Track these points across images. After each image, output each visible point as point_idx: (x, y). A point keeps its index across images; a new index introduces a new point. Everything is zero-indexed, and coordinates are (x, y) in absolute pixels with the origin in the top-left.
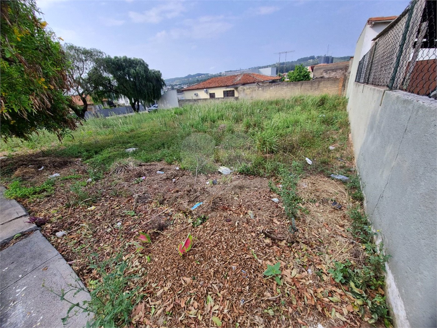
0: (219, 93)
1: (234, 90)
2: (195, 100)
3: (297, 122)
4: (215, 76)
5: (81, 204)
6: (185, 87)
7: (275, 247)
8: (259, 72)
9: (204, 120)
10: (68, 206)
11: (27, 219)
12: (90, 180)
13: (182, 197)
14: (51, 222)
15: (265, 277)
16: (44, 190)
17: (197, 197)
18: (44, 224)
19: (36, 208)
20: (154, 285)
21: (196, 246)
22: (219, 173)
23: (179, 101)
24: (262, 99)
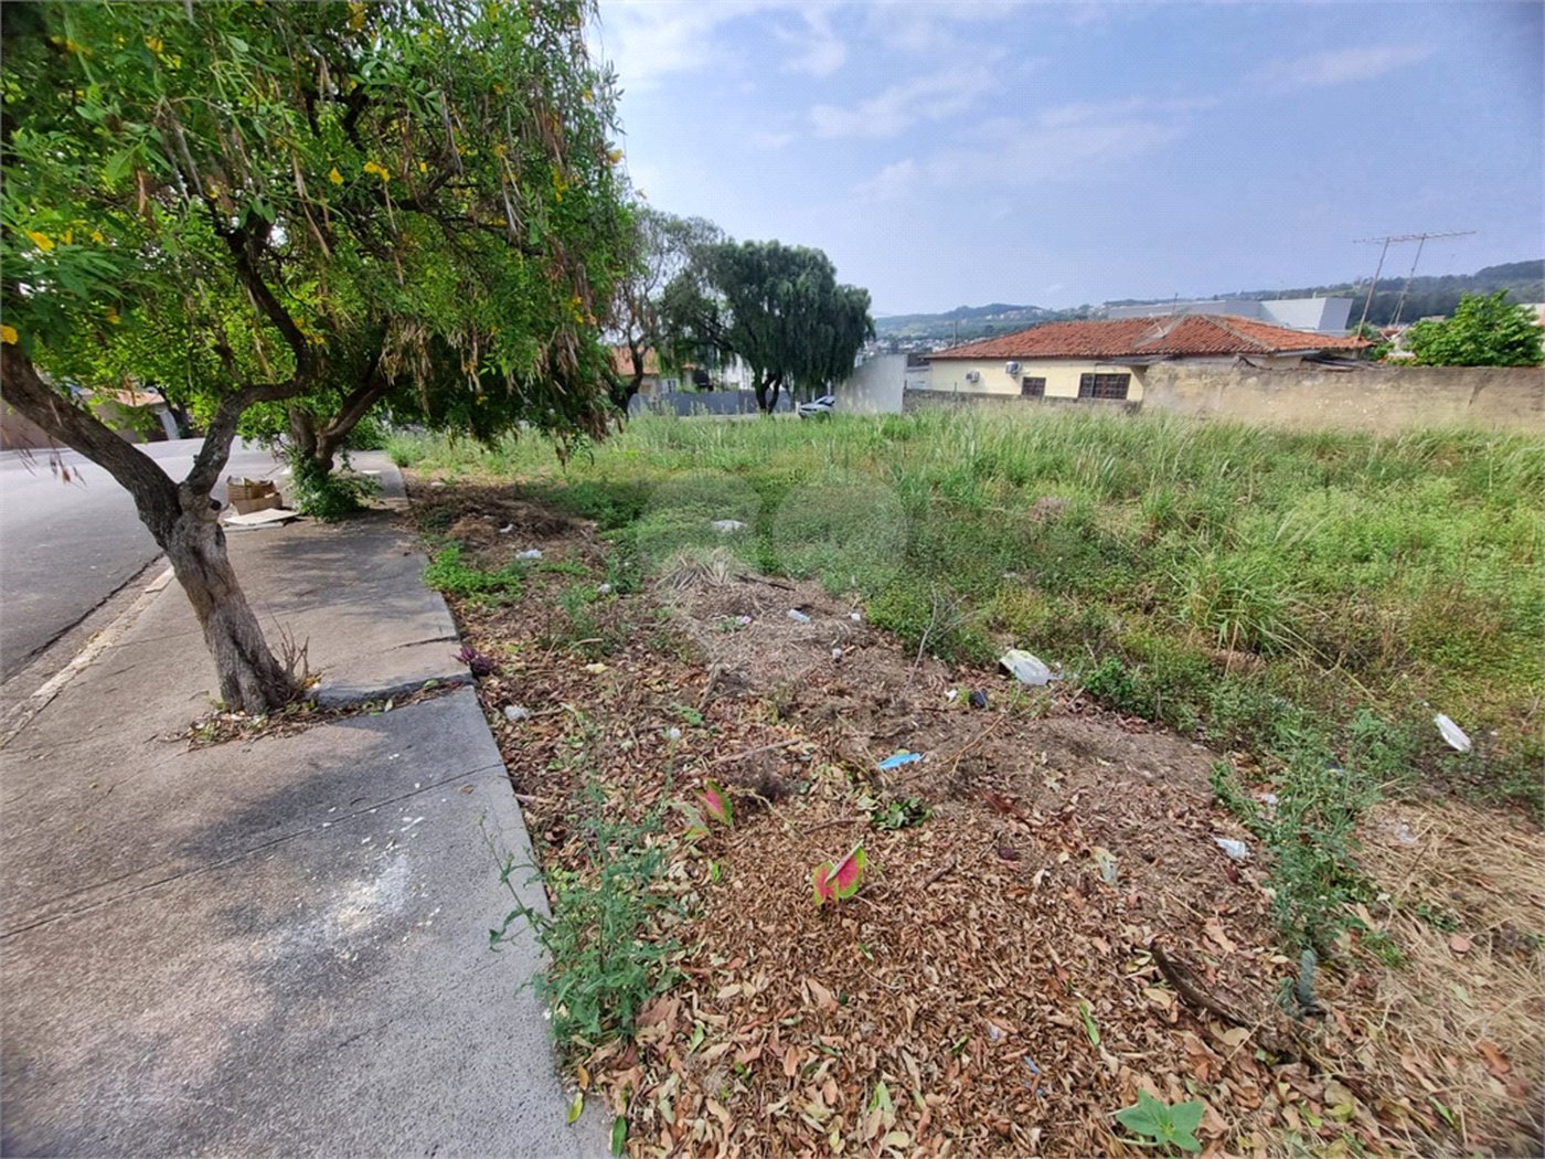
0: (1063, 380)
1: (1129, 375)
2: (963, 397)
3: (1417, 545)
4: (1060, 318)
5: (575, 649)
6: (938, 348)
7: (1189, 1035)
8: (1260, 312)
9: (984, 468)
10: (545, 645)
11: (457, 649)
12: (606, 587)
13: (853, 715)
14: (499, 675)
15: (1119, 1129)
16: (501, 587)
17: (906, 731)
18: (487, 674)
19: (477, 628)
20: (716, 961)
21: (870, 895)
22: (1003, 670)
23: (907, 393)
24: (1253, 422)
